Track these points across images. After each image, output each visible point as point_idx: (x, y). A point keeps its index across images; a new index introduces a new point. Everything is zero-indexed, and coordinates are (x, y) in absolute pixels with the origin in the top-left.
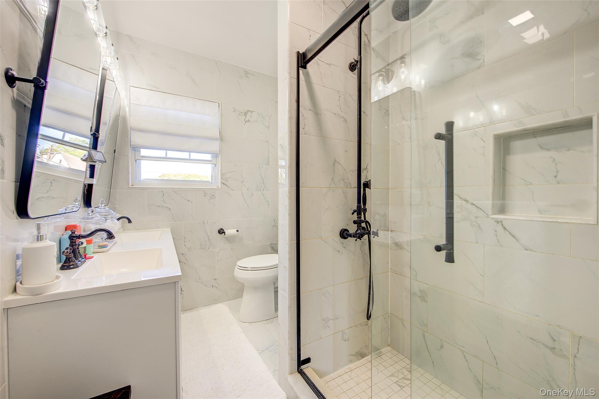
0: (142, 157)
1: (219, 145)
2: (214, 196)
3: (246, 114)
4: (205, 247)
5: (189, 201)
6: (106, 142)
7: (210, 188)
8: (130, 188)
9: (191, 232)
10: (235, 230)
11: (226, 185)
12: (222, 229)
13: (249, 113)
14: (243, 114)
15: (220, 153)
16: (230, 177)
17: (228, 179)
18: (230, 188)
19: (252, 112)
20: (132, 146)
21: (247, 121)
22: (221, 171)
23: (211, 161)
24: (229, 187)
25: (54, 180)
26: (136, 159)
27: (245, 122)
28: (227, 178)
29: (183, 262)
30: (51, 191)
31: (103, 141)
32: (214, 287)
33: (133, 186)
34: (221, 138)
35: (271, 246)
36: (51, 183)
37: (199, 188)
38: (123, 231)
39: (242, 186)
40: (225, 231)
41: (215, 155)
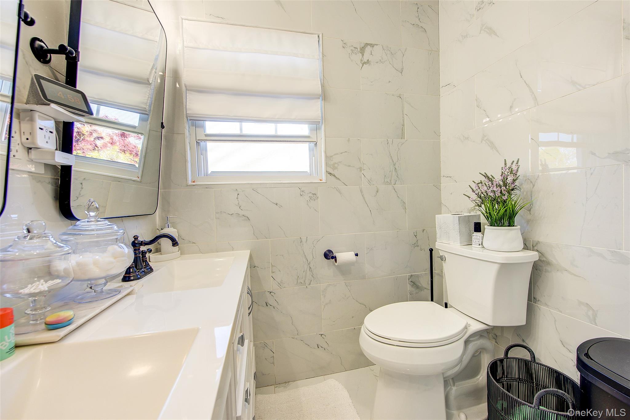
0: (207, 135)
1: (321, 109)
2: (316, 195)
3: (362, 51)
4: (304, 281)
5: (277, 205)
6: (151, 113)
7: (309, 181)
8: (190, 185)
9: (282, 255)
10: (353, 254)
11: (334, 176)
12: (330, 251)
13: (368, 49)
14: (359, 50)
15: (322, 120)
16: (340, 162)
17: (336, 165)
18: (340, 180)
19: (372, 45)
20: (189, 117)
21: (365, 63)
22: (325, 152)
23: (308, 137)
24: (338, 179)
25: (84, 179)
26: (198, 140)
27: (362, 65)
28: (336, 163)
29: (272, 306)
30: (81, 196)
31: (146, 111)
32: (320, 347)
33: (194, 182)
34: (324, 96)
35: (410, 280)
36: (81, 184)
37: (292, 182)
38: (181, 255)
39: (361, 177)
40: (335, 254)
41: (316, 125)
